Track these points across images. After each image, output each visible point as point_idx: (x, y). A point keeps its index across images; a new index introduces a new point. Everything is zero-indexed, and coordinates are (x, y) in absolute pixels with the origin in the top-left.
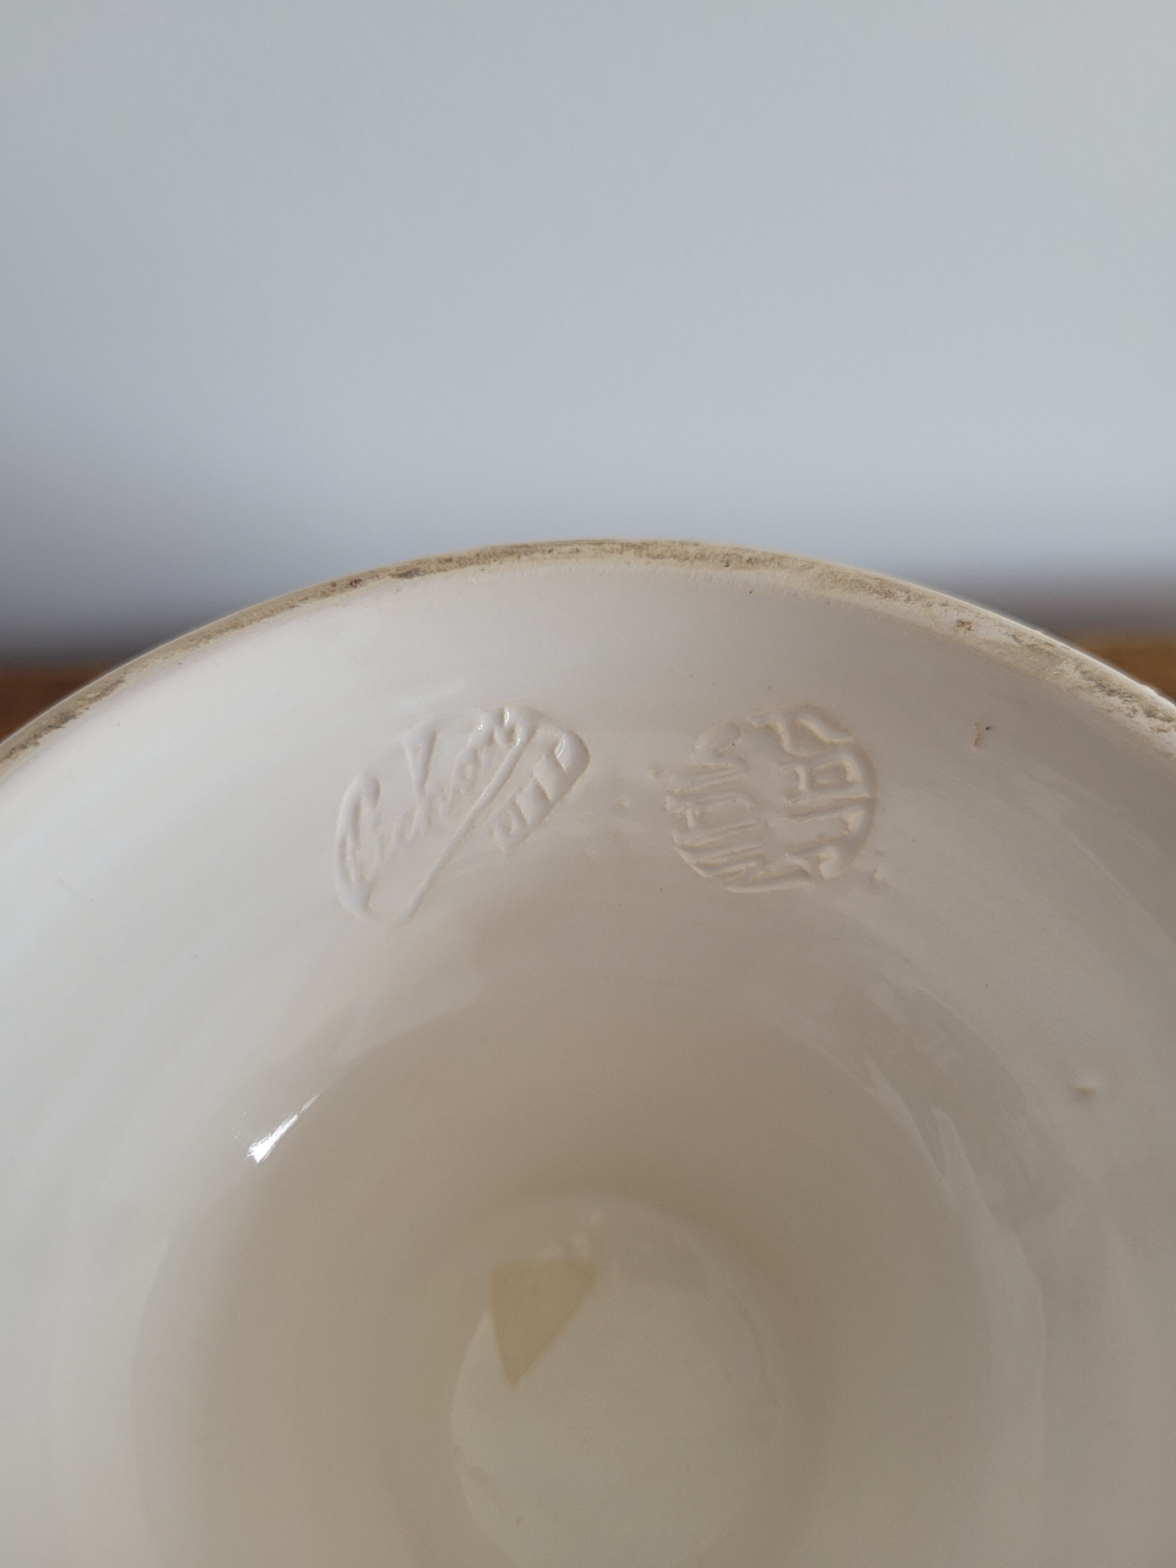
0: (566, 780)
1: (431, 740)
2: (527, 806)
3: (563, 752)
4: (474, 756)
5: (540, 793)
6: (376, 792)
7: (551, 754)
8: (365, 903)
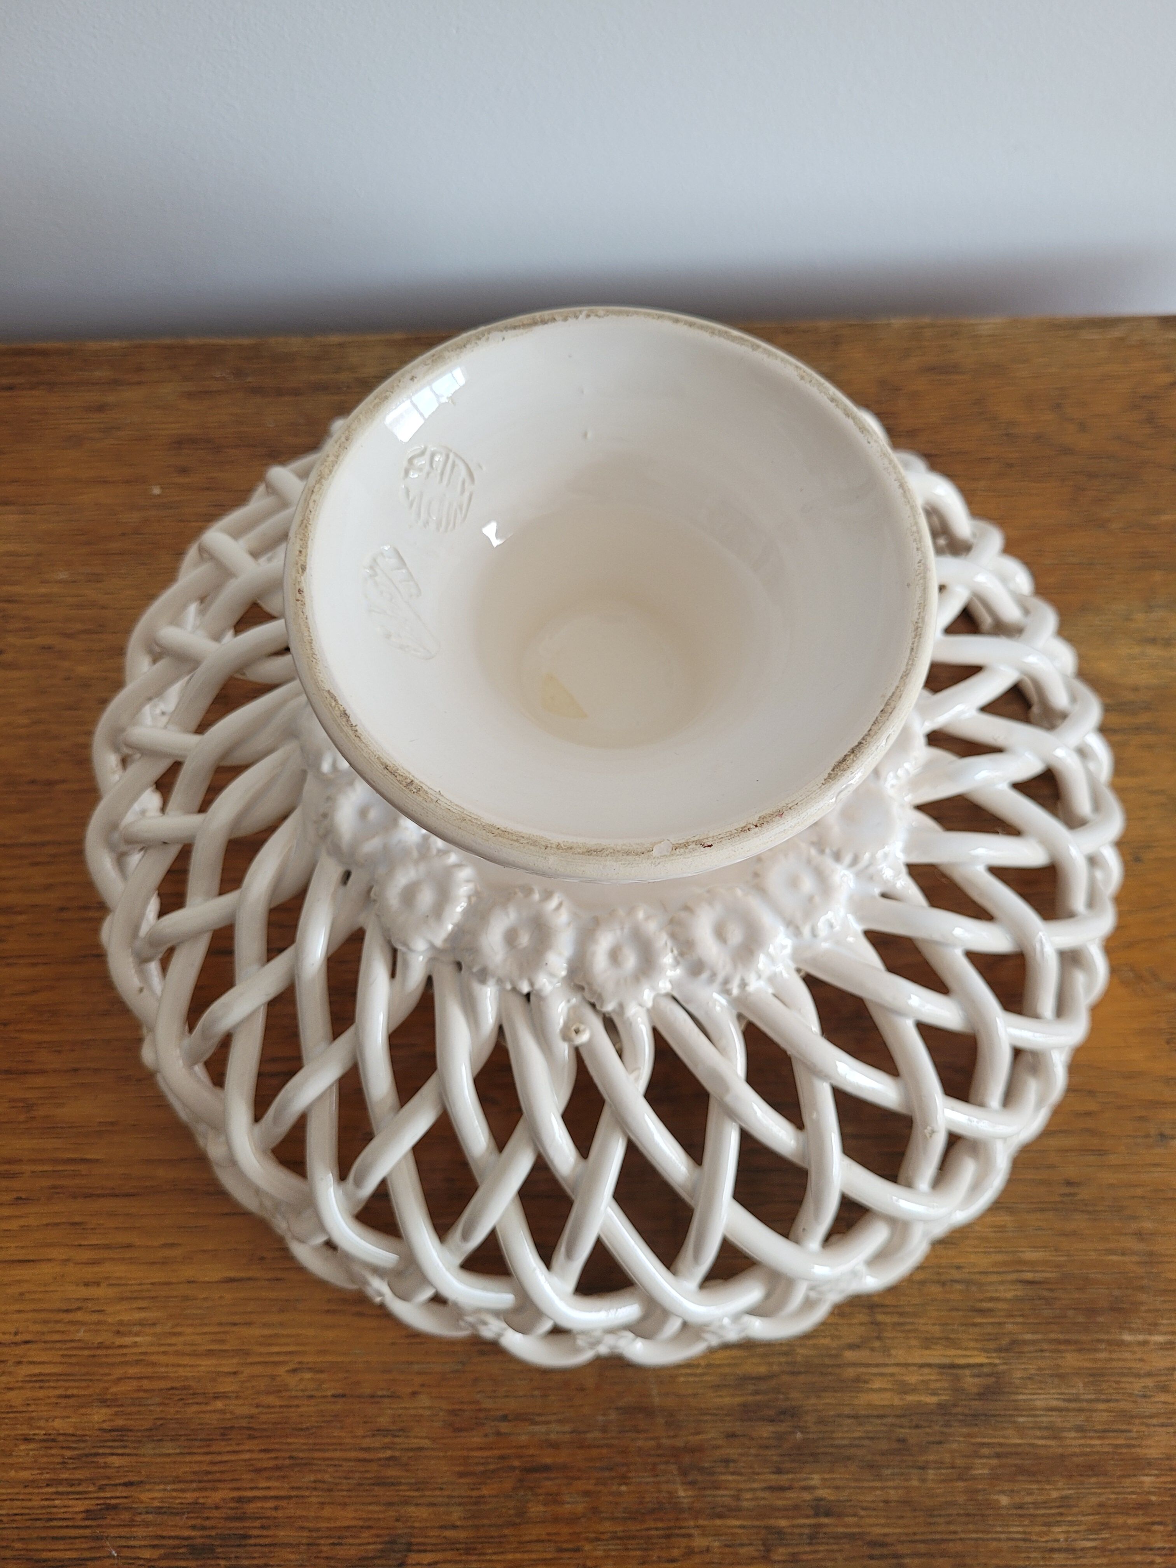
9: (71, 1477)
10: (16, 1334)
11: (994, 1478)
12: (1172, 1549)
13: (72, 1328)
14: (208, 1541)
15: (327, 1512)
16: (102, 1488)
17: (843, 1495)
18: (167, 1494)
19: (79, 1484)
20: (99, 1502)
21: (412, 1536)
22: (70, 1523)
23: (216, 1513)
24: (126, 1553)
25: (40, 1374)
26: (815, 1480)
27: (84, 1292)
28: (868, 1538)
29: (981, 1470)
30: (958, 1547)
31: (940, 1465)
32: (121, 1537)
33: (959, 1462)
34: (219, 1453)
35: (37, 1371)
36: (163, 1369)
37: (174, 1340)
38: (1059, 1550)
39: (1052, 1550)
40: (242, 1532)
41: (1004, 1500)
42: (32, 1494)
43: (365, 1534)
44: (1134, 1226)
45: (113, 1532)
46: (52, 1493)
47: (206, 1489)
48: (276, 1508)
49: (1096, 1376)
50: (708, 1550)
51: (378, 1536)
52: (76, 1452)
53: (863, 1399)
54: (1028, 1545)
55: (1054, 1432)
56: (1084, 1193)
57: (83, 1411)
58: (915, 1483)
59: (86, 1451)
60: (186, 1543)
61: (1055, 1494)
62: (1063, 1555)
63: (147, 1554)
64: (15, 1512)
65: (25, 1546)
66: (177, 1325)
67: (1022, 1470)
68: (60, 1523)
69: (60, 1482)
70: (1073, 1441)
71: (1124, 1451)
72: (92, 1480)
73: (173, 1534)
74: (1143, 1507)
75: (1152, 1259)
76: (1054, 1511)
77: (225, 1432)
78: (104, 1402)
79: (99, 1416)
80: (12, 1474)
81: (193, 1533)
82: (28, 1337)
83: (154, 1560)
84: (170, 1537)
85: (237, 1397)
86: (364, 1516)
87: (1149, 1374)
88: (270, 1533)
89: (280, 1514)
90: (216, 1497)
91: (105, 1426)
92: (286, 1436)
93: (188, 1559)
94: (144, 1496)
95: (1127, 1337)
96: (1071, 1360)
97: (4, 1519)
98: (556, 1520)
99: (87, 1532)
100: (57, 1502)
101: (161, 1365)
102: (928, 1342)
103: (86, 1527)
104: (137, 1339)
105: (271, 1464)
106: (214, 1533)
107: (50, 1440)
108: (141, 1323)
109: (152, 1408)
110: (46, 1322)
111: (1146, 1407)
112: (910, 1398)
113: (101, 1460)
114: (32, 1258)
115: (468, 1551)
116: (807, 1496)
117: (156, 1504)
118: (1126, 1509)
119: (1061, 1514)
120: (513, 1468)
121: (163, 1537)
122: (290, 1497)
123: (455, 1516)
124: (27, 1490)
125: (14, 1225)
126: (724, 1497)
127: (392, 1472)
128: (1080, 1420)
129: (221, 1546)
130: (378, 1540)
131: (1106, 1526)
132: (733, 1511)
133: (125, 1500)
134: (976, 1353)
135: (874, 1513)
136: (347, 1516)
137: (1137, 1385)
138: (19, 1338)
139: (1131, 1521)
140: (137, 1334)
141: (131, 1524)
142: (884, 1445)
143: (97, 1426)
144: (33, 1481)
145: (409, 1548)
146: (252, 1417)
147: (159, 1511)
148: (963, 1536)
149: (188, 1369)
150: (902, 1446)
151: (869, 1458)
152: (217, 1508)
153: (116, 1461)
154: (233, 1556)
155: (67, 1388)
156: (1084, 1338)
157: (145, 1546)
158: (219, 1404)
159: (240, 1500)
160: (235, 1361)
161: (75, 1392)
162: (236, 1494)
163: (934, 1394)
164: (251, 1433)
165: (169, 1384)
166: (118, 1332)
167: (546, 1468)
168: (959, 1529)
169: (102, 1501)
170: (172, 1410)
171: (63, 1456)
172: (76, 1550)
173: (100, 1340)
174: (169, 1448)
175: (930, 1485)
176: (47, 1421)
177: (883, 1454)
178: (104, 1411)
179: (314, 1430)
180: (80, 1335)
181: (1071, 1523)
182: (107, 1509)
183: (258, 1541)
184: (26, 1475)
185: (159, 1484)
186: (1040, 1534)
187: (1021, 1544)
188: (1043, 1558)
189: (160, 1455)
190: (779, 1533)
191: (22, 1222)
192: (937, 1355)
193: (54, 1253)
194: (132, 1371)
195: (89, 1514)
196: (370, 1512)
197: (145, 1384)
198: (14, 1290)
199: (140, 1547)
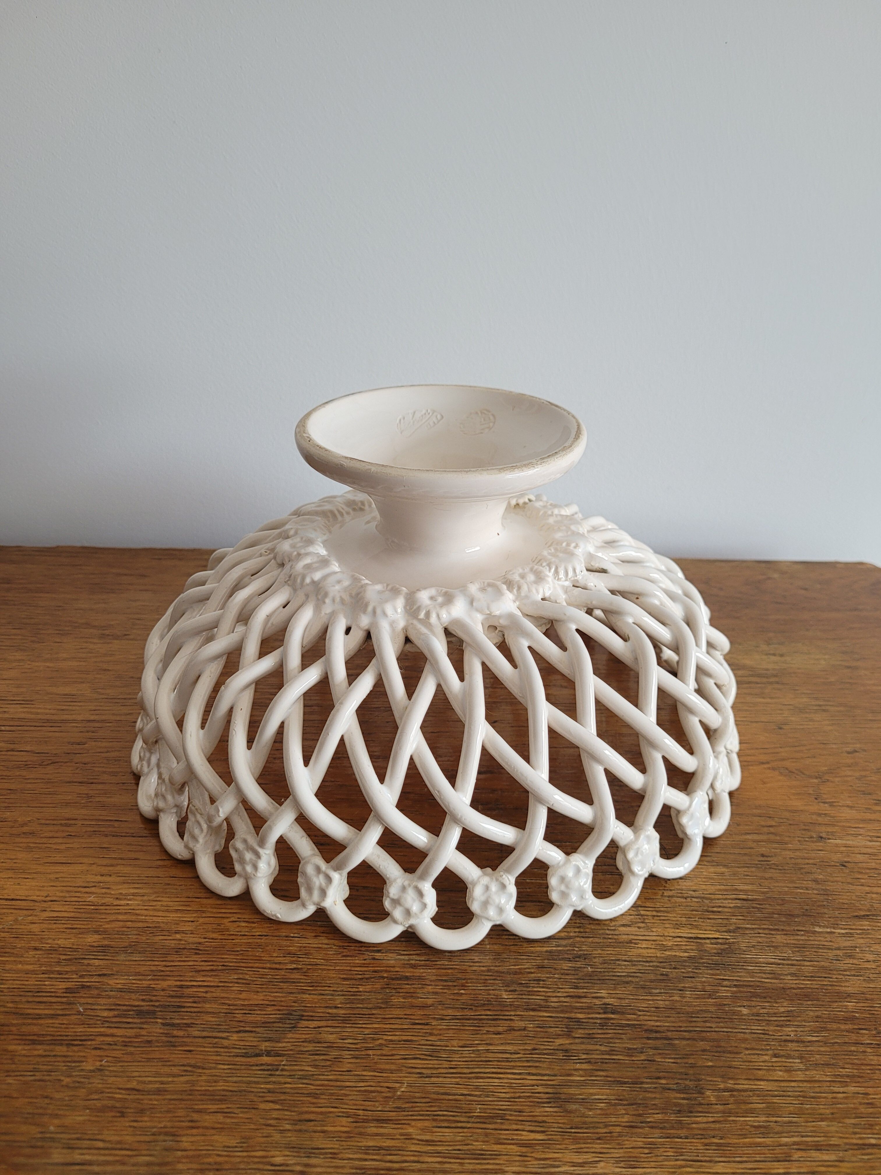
0: (438, 422)
1: (414, 413)
2: (431, 423)
3: (439, 417)
4: (422, 416)
5: (434, 423)
6: (404, 418)
7: (436, 417)
8: (401, 433)
9: (62, 969)
10: (46, 897)
11: (735, 997)
12: (878, 1045)
13: (86, 895)
14: (152, 1008)
15: (244, 995)
16: (82, 976)
17: (625, 1002)
18: (128, 981)
19: (66, 974)
20: (77, 984)
21: (305, 1011)
22: (53, 994)
23: (162, 993)
24: (89, 1012)
25: (57, 917)
26: (603, 993)
27: (99, 878)
28: (645, 1028)
29: (724, 992)
30: (714, 1035)
31: (694, 989)
32: (87, 1003)
33: (708, 988)
34: (173, 961)
35: (55, 915)
36: (143, 917)
37: (155, 903)
38: (792, 1041)
39: (786, 1041)
40: (178, 1004)
41: (745, 1011)
42: (30, 978)
43: (270, 1009)
44: (812, 877)
45: (83, 1001)
46: (46, 978)
47: (158, 980)
48: (206, 992)
49: (800, 948)
50: (525, 1029)
51: (279, 1010)
52: (69, 957)
53: (635, 951)
54: (767, 1037)
55: (775, 975)
56: (774, 861)
57: (80, 936)
58: (677, 998)
59: (77, 957)
60: (135, 1009)
61: (782, 1009)
62: (794, 1044)
63: (106, 1014)
64: (15, 987)
65: (15, 1006)
66: (158, 897)
67: (755, 995)
68: (44, 994)
69: (52, 972)
70: (790, 981)
71: (830, 988)
72: (76, 972)
73: (127, 1003)
74: (851, 1019)
75: (826, 893)
76: (783, 1019)
77: (178, 951)
78: (96, 932)
79: (92, 939)
80: (20, 966)
81: (143, 1004)
82: (54, 899)
83: (110, 1017)
84: (124, 1005)
85: (191, 933)
86: (270, 998)
87: (838, 949)
88: (199, 1005)
89: (208, 995)
90: (164, 984)
91: (95, 944)
92: (222, 954)
93: (134, 1018)
94: (111, 982)
95: (817, 929)
96: (780, 938)
97: (5, 990)
98: (412, 1006)
99: (64, 1000)
100: (46, 983)
101: (142, 915)
102: (678, 926)
103: (64, 997)
104: (129, 902)
105: (208, 968)
106: (157, 1004)
107: (53, 950)
108: (134, 894)
109: (130, 936)
110: (68, 892)
111: (841, 965)
112: (668, 953)
113: (86, 962)
114: (69, 862)
115: (344, 1021)
116: (597, 1002)
117: (119, 986)
118: (836, 1020)
119: (789, 1021)
120: (384, 978)
121: (119, 1005)
122: (218, 986)
123: (338, 1002)
124: (28, 975)
125: (63, 847)
126: (537, 999)
127: (296, 976)
128: (793, 970)
129: (160, 1011)
130: (278, 1012)
131: (825, 1029)
132: (546, 1008)
133: (97, 984)
134: (713, 932)
135: (649, 1014)
136: (258, 999)
137: (831, 954)
138: (49, 899)
139: (843, 1027)
140: (130, 900)
141: (99, 996)
142: (652, 977)
143: (88, 944)
144: (34, 971)
145: (301, 1018)
146: (200, 943)
147: (120, 990)
148: (717, 1029)
149: (161, 918)
150: (665, 978)
151: (642, 983)
152: (163, 990)
153: (97, 962)
154: (168, 1017)
155: (72, 924)
156: (788, 928)
157: (106, 1009)
158: (178, 936)
159: (181, 987)
160: (194, 915)
161: (78, 926)
162: (178, 983)
163: (685, 951)
164: (197, 951)
165: (146, 925)
166: (117, 898)
167: (407, 978)
168: (713, 1025)
169: (80, 984)
170: (144, 938)
171: (59, 959)
172: (54, 1009)
173: (103, 902)
174: (137, 957)
175: (687, 999)
176: (54, 940)
177: (652, 981)
178: (96, 936)
179: (242, 952)
180: (92, 898)
181: (798, 1026)
182: (82, 988)
183: (189, 1010)
184: (30, 967)
185: (125, 975)
186: (774, 1031)
187: (762, 1036)
188: (780, 1045)
189: (129, 961)
190: (578, 1021)
191: (68, 846)
192: (685, 932)
193: (85, 860)
194: (121, 917)
195: (68, 990)
196: (275, 997)
197: (129, 924)
198: (53, 876)
199: (100, 1010)
